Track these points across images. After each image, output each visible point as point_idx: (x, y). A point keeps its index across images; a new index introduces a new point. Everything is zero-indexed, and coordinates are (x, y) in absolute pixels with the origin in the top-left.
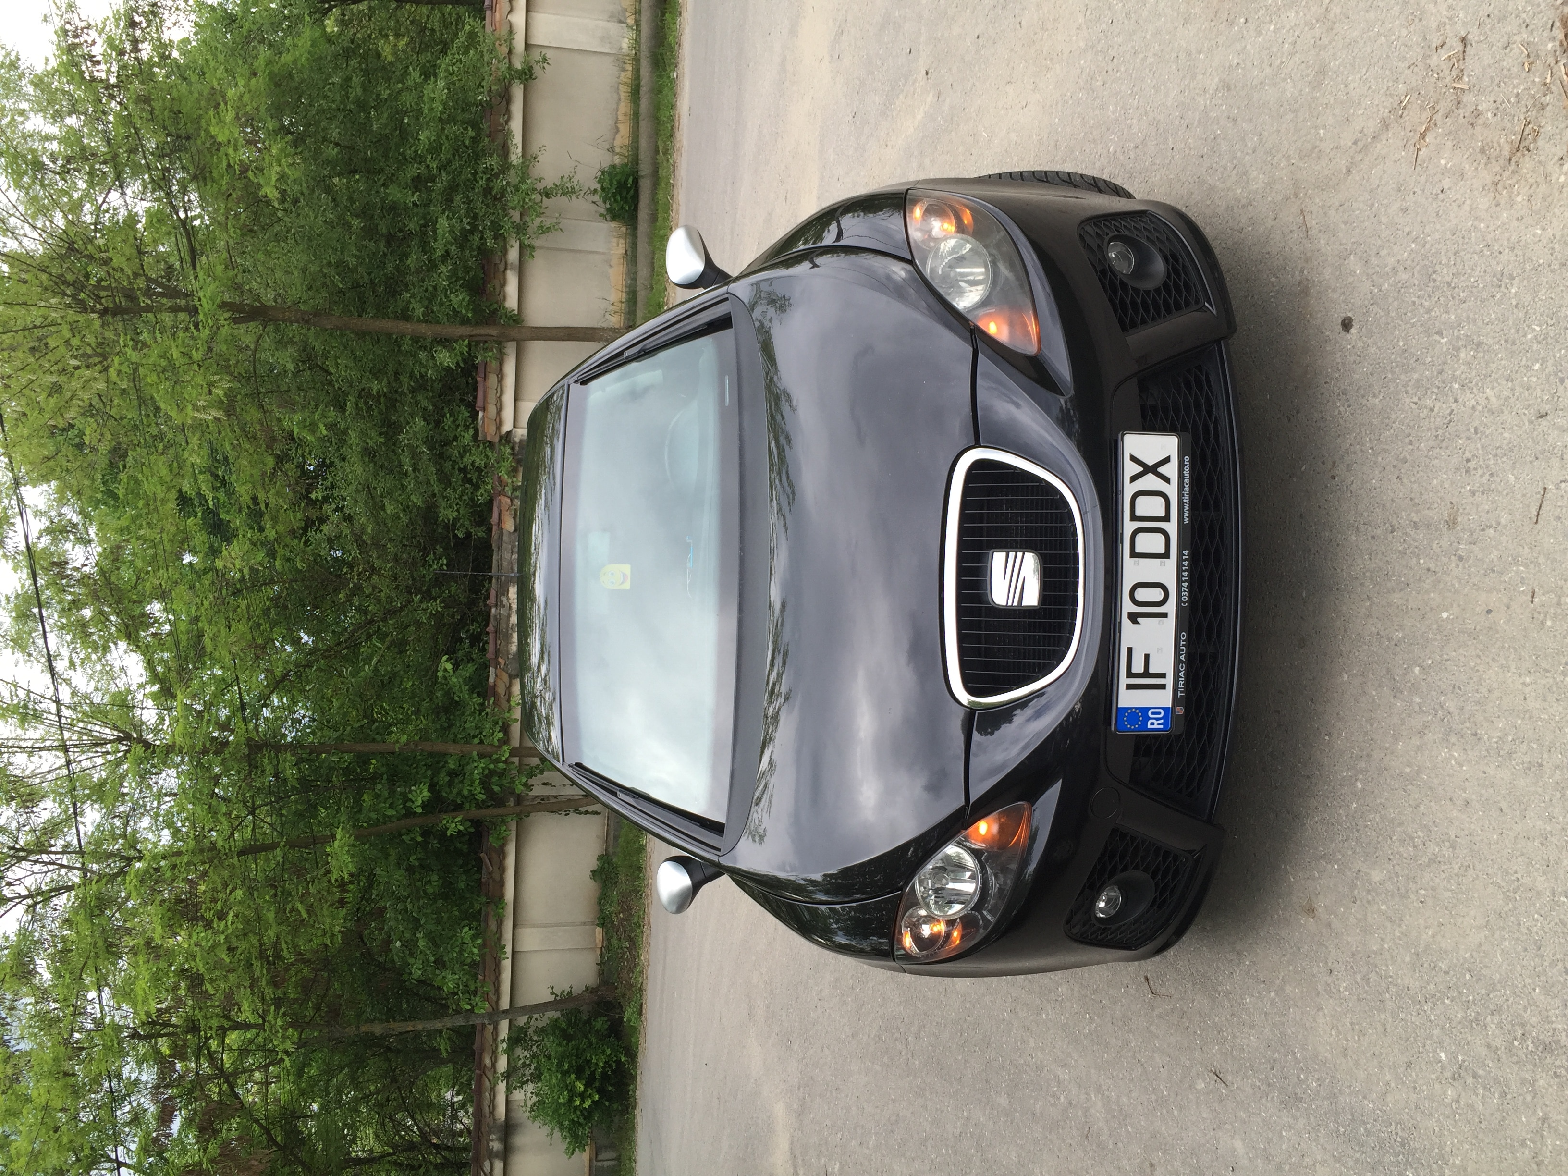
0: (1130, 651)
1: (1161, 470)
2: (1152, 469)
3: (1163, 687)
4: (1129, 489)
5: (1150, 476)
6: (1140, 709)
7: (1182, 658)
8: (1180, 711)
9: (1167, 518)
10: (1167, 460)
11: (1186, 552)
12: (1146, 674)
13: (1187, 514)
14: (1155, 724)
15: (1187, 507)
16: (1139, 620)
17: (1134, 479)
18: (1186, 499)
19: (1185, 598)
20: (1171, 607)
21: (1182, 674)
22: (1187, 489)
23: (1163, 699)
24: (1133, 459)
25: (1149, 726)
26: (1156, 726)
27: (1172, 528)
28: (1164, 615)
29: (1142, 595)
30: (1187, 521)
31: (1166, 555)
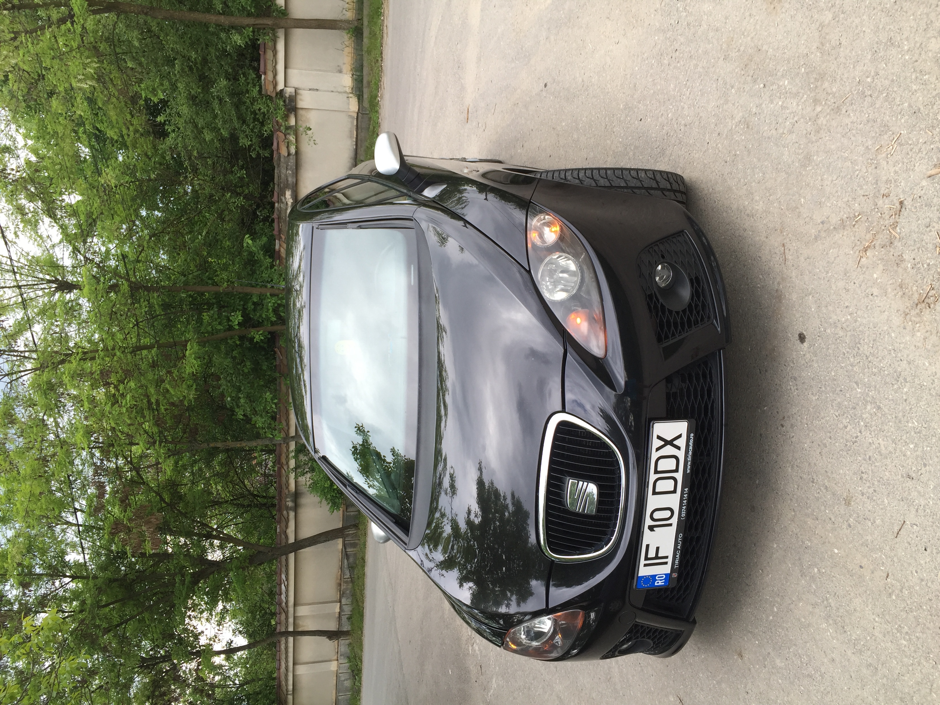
0: (648, 546)
1: (675, 443)
2: (671, 443)
3: (666, 563)
4: (655, 455)
5: (669, 447)
6: (651, 576)
7: (679, 547)
8: (675, 575)
9: (676, 470)
10: (680, 436)
11: (686, 489)
12: (657, 557)
13: (689, 467)
14: (659, 583)
15: (689, 463)
16: (655, 529)
17: (658, 449)
18: (689, 458)
19: (683, 515)
20: (674, 521)
21: (678, 556)
22: (690, 453)
23: (666, 569)
24: (659, 438)
25: (656, 584)
26: (660, 584)
27: (679, 476)
28: (670, 525)
29: (657, 515)
30: (688, 471)
31: (674, 491)
